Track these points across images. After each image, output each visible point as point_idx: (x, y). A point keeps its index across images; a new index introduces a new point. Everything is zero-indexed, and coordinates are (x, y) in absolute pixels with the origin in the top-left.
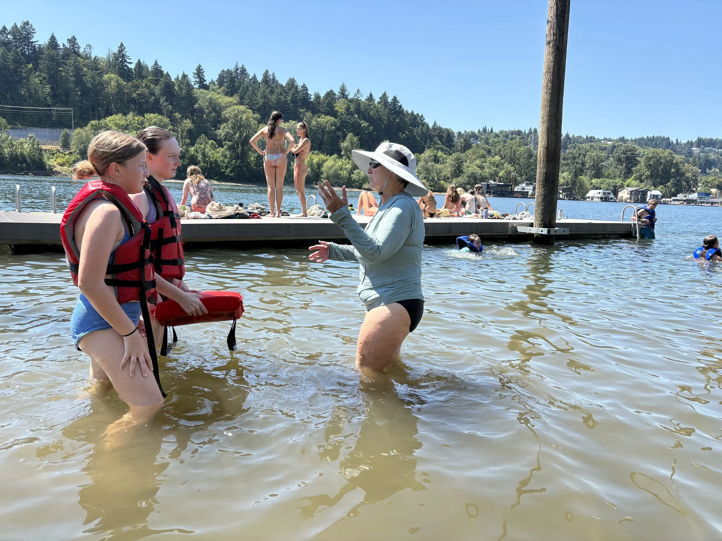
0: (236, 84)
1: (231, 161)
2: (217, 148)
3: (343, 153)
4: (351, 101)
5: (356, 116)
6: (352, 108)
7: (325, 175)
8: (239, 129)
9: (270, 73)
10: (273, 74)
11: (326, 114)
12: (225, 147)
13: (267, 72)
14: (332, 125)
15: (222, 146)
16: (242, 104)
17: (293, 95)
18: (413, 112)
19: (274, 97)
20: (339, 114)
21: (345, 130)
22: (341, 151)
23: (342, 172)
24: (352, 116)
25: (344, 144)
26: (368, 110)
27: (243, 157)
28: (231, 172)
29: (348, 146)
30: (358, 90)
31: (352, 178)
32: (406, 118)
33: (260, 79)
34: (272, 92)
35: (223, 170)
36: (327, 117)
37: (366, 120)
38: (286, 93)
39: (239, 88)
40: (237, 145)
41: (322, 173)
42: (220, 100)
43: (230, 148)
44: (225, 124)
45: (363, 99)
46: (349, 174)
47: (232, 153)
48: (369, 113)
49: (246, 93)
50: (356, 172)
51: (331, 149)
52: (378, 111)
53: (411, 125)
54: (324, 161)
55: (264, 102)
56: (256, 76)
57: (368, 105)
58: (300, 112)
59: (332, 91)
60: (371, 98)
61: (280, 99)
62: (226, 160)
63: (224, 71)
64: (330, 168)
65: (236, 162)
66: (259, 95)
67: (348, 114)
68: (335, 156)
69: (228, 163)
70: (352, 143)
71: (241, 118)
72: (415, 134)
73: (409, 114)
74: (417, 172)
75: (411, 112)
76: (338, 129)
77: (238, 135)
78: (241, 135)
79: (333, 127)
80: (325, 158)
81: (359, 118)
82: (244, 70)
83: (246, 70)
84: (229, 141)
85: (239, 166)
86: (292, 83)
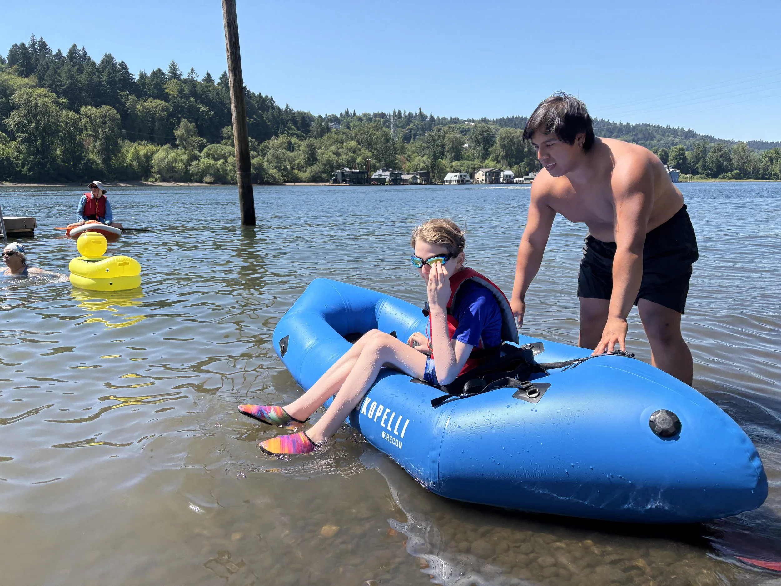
0: (32, 61)
1: (29, 157)
2: (9, 142)
3: (177, 143)
4: (185, 81)
5: (192, 99)
6: (186, 91)
7: (156, 169)
8: (35, 116)
9: (79, 48)
10: (83, 49)
11: (155, 98)
12: (19, 140)
13: (75, 46)
14: (163, 110)
15: (15, 139)
16: (42, 86)
17: (109, 75)
18: (260, 94)
19: (84, 77)
20: (170, 97)
21: (180, 116)
22: (176, 140)
23: (177, 164)
24: (187, 99)
25: (178, 132)
26: (206, 92)
27: (44, 150)
28: (29, 170)
29: (183, 134)
30: (192, 70)
31: (190, 170)
32: (253, 101)
33: (65, 53)
34: (80, 71)
35: (18, 169)
36: (155, 101)
37: (204, 103)
38: (100, 72)
39: (37, 66)
40: (35, 136)
41: (152, 167)
42: (11, 82)
43: (24, 141)
44: (15, 112)
45: (200, 79)
46: (186, 167)
47: (29, 147)
48: (207, 96)
49: (46, 72)
50: (194, 163)
51: (165, 139)
52: (218, 94)
53: (259, 109)
54: (153, 153)
55: (71, 84)
56: (62, 51)
57: (206, 86)
58: (121, 95)
59: (159, 70)
60: (209, 78)
61: (92, 79)
62: (21, 156)
63: (16, 45)
64: (162, 160)
65: (35, 158)
66: (63, 75)
67: (181, 98)
68: (168, 145)
69: (25, 159)
70: (187, 131)
71: (36, 104)
72: (264, 118)
73: (255, 96)
74: (268, 161)
75: (258, 94)
76: (171, 115)
77: (33, 124)
78: (38, 125)
79: (165, 113)
80: (155, 149)
81: (196, 101)
82: (43, 45)
83: (46, 45)
84: (23, 132)
85: (40, 163)
86: (108, 60)
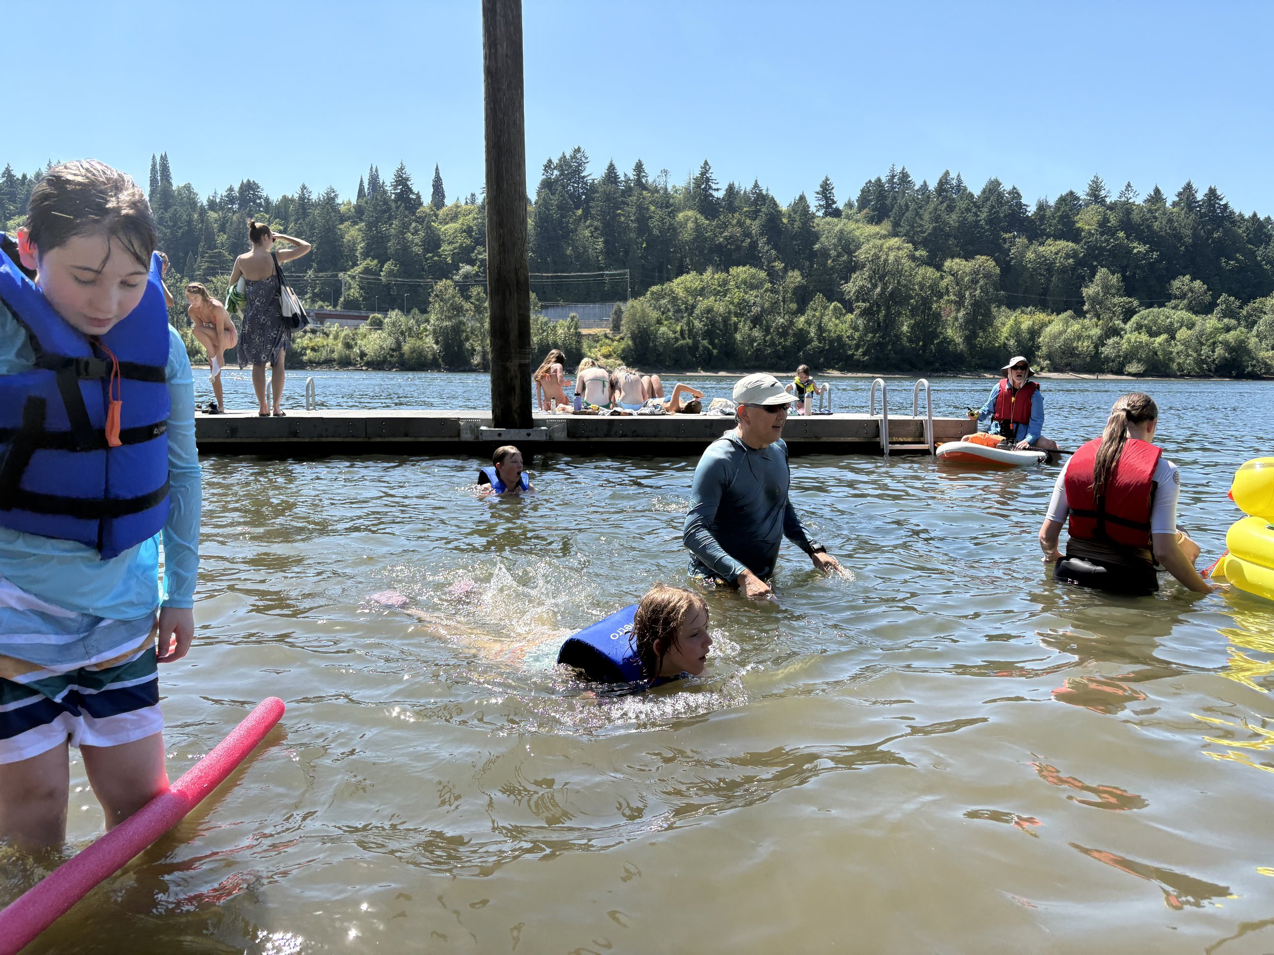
0: (888, 202)
1: (866, 335)
2: (845, 315)
3: (1085, 308)
4: (1112, 207)
5: (1121, 234)
6: (1113, 220)
7: (1044, 350)
8: (882, 278)
9: (953, 175)
10: (959, 176)
11: (1057, 237)
12: (857, 312)
13: (947, 173)
14: (1068, 256)
15: (851, 311)
16: (895, 234)
17: (990, 210)
18: (1255, 215)
19: (954, 216)
20: (1083, 234)
21: (1095, 263)
22: (1083, 303)
23: (1080, 343)
24: (1113, 235)
25: (1089, 291)
26: (1148, 220)
27: (887, 326)
28: (864, 354)
29: (1098, 293)
30: (1129, 185)
31: (1102, 353)
32: (1240, 228)
33: (932, 186)
34: (950, 209)
35: (850, 352)
36: (1057, 243)
37: (1142, 240)
38: (978, 207)
39: (893, 207)
40: (878, 306)
41: (1039, 348)
42: (857, 233)
43: (864, 313)
44: (858, 273)
45: (1139, 200)
46: (1096, 347)
47: (869, 321)
48: (1149, 227)
49: (903, 214)
50: (1110, 341)
51: (1065, 302)
52: (1170, 221)
53: (1250, 241)
54: (1044, 325)
55: (935, 229)
56: (928, 183)
57: (1150, 211)
58: (1004, 239)
59: (1071, 193)
60: (1157, 197)
61: (965, 219)
62: (857, 335)
63: (870, 182)
64: (1055, 337)
65: (874, 337)
66: (926, 217)
67: (1102, 234)
68: (1069, 313)
69: (861, 338)
70: (1106, 288)
71: (886, 260)
72: (1259, 258)
73: (1245, 220)
74: (1257, 336)
75: (1251, 215)
76: (1080, 263)
77: (879, 289)
78: (884, 290)
79: (1071, 261)
80: (1047, 319)
81: (1127, 238)
82: (904, 176)
83: (908, 176)
84: (863, 302)
85: (879, 344)
86: (993, 188)
